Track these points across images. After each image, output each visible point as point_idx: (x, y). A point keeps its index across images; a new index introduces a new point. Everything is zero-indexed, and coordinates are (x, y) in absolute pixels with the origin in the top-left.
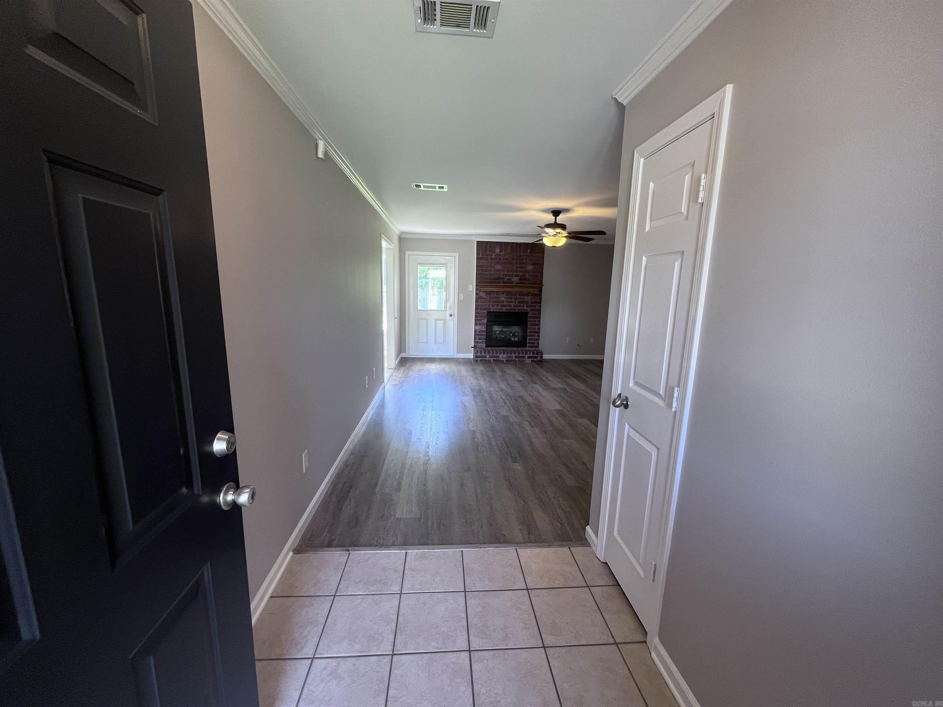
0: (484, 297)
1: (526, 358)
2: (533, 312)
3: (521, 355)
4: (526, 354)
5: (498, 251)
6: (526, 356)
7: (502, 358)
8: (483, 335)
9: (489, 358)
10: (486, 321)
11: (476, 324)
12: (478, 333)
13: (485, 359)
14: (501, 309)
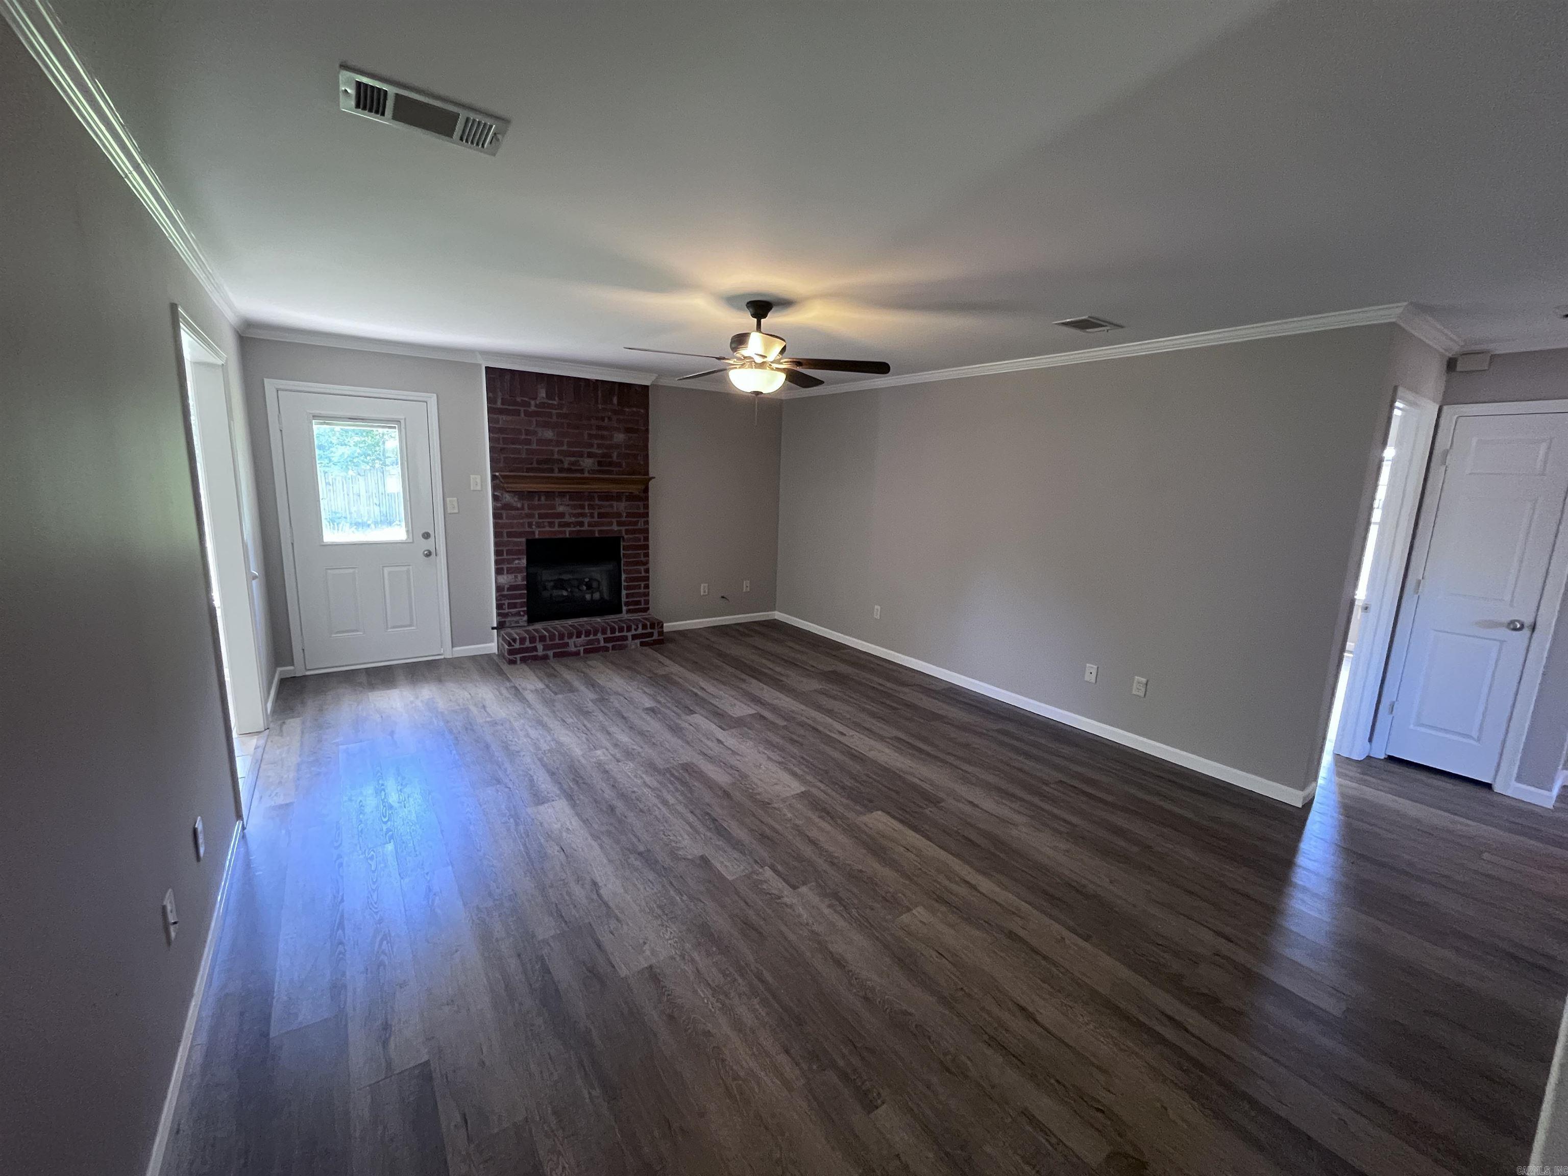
0: (515, 504)
1: (630, 638)
2: (631, 536)
3: (617, 634)
4: (629, 629)
5: (544, 395)
6: (629, 634)
7: (576, 646)
8: (520, 596)
9: (544, 650)
10: (524, 562)
11: (499, 572)
12: (506, 593)
13: (535, 653)
14: (560, 532)
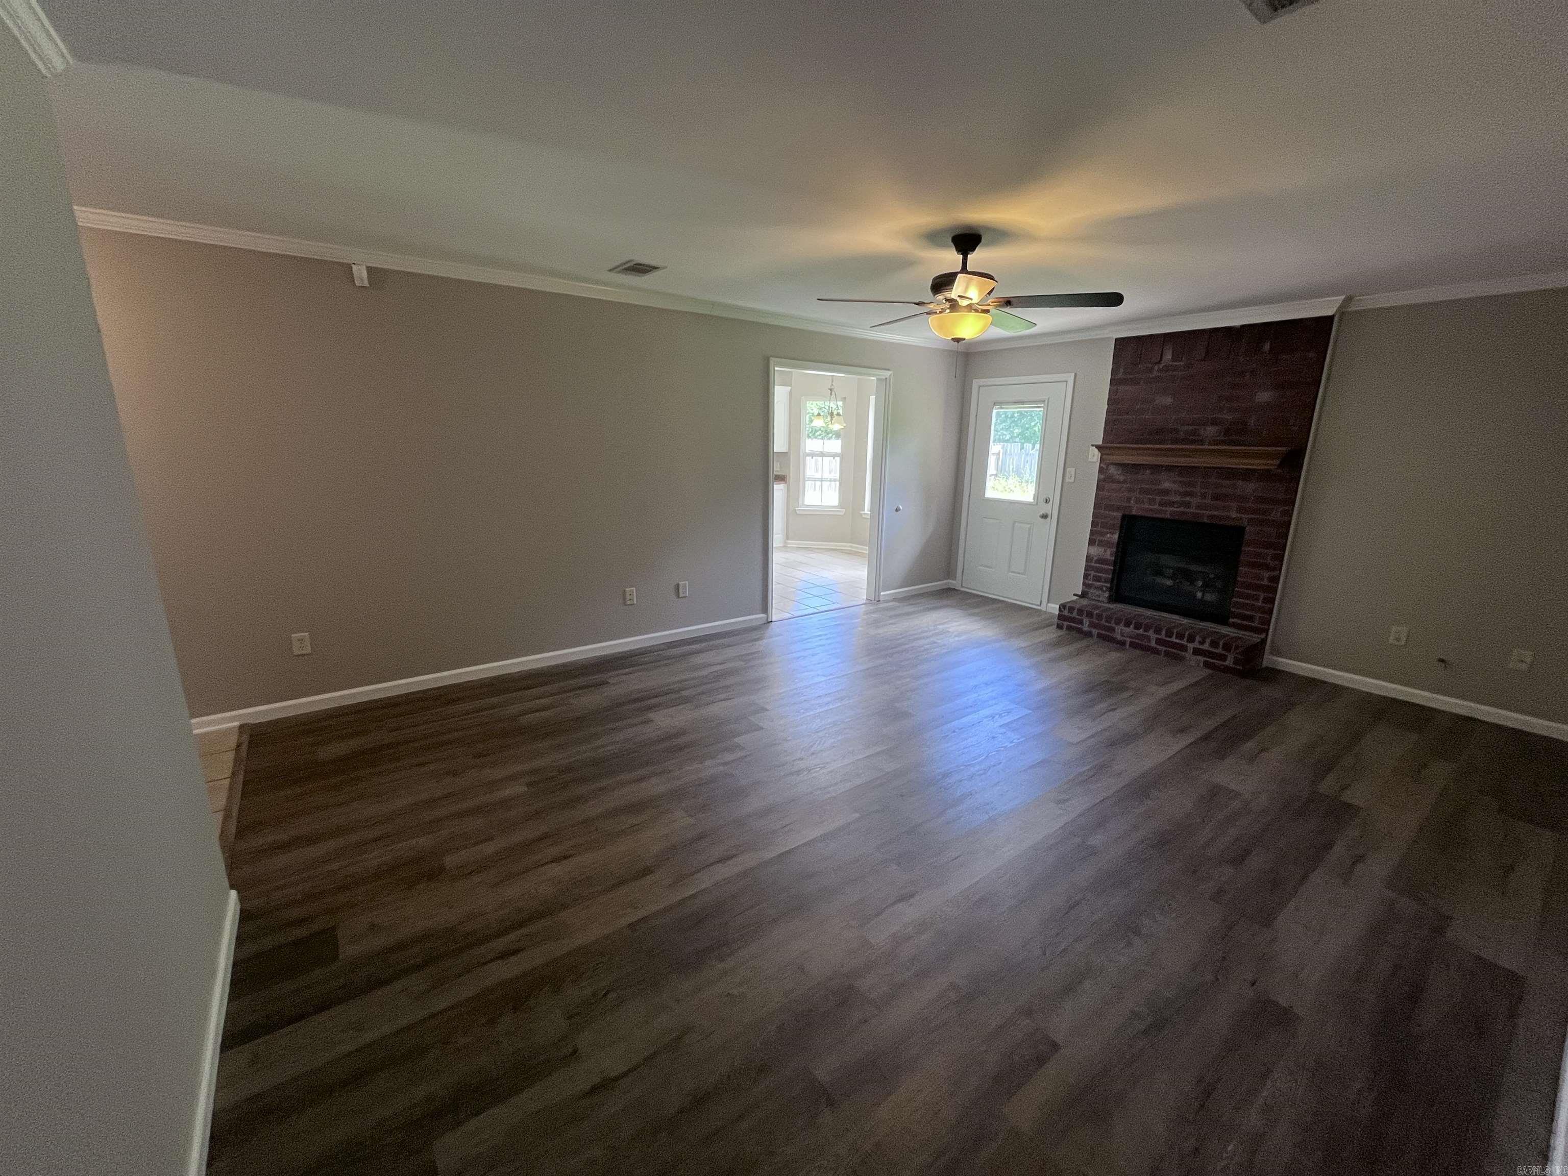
1: (1191, 651)
2: (1259, 529)
3: (1175, 640)
4: (1191, 639)
5: (1170, 357)
6: (1191, 646)
7: (1122, 635)
8: (1106, 571)
10: (1116, 536)
11: (1091, 542)
12: (1093, 564)
13: (1080, 626)
14: (1160, 511)
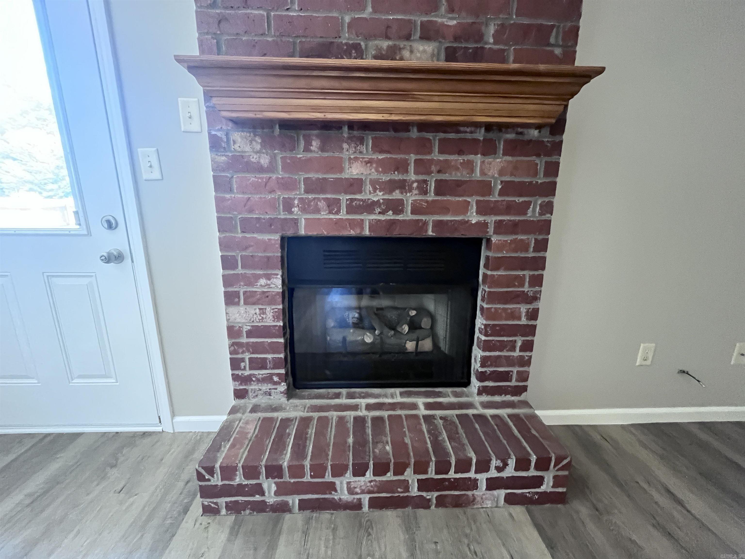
0: (254, 158)
1: (483, 485)
2: (509, 238)
3: (452, 475)
6: (482, 478)
7: (351, 491)
8: (273, 348)
9: (277, 493)
10: (277, 281)
11: (230, 299)
12: (244, 340)
13: (258, 498)
14: (352, 224)
